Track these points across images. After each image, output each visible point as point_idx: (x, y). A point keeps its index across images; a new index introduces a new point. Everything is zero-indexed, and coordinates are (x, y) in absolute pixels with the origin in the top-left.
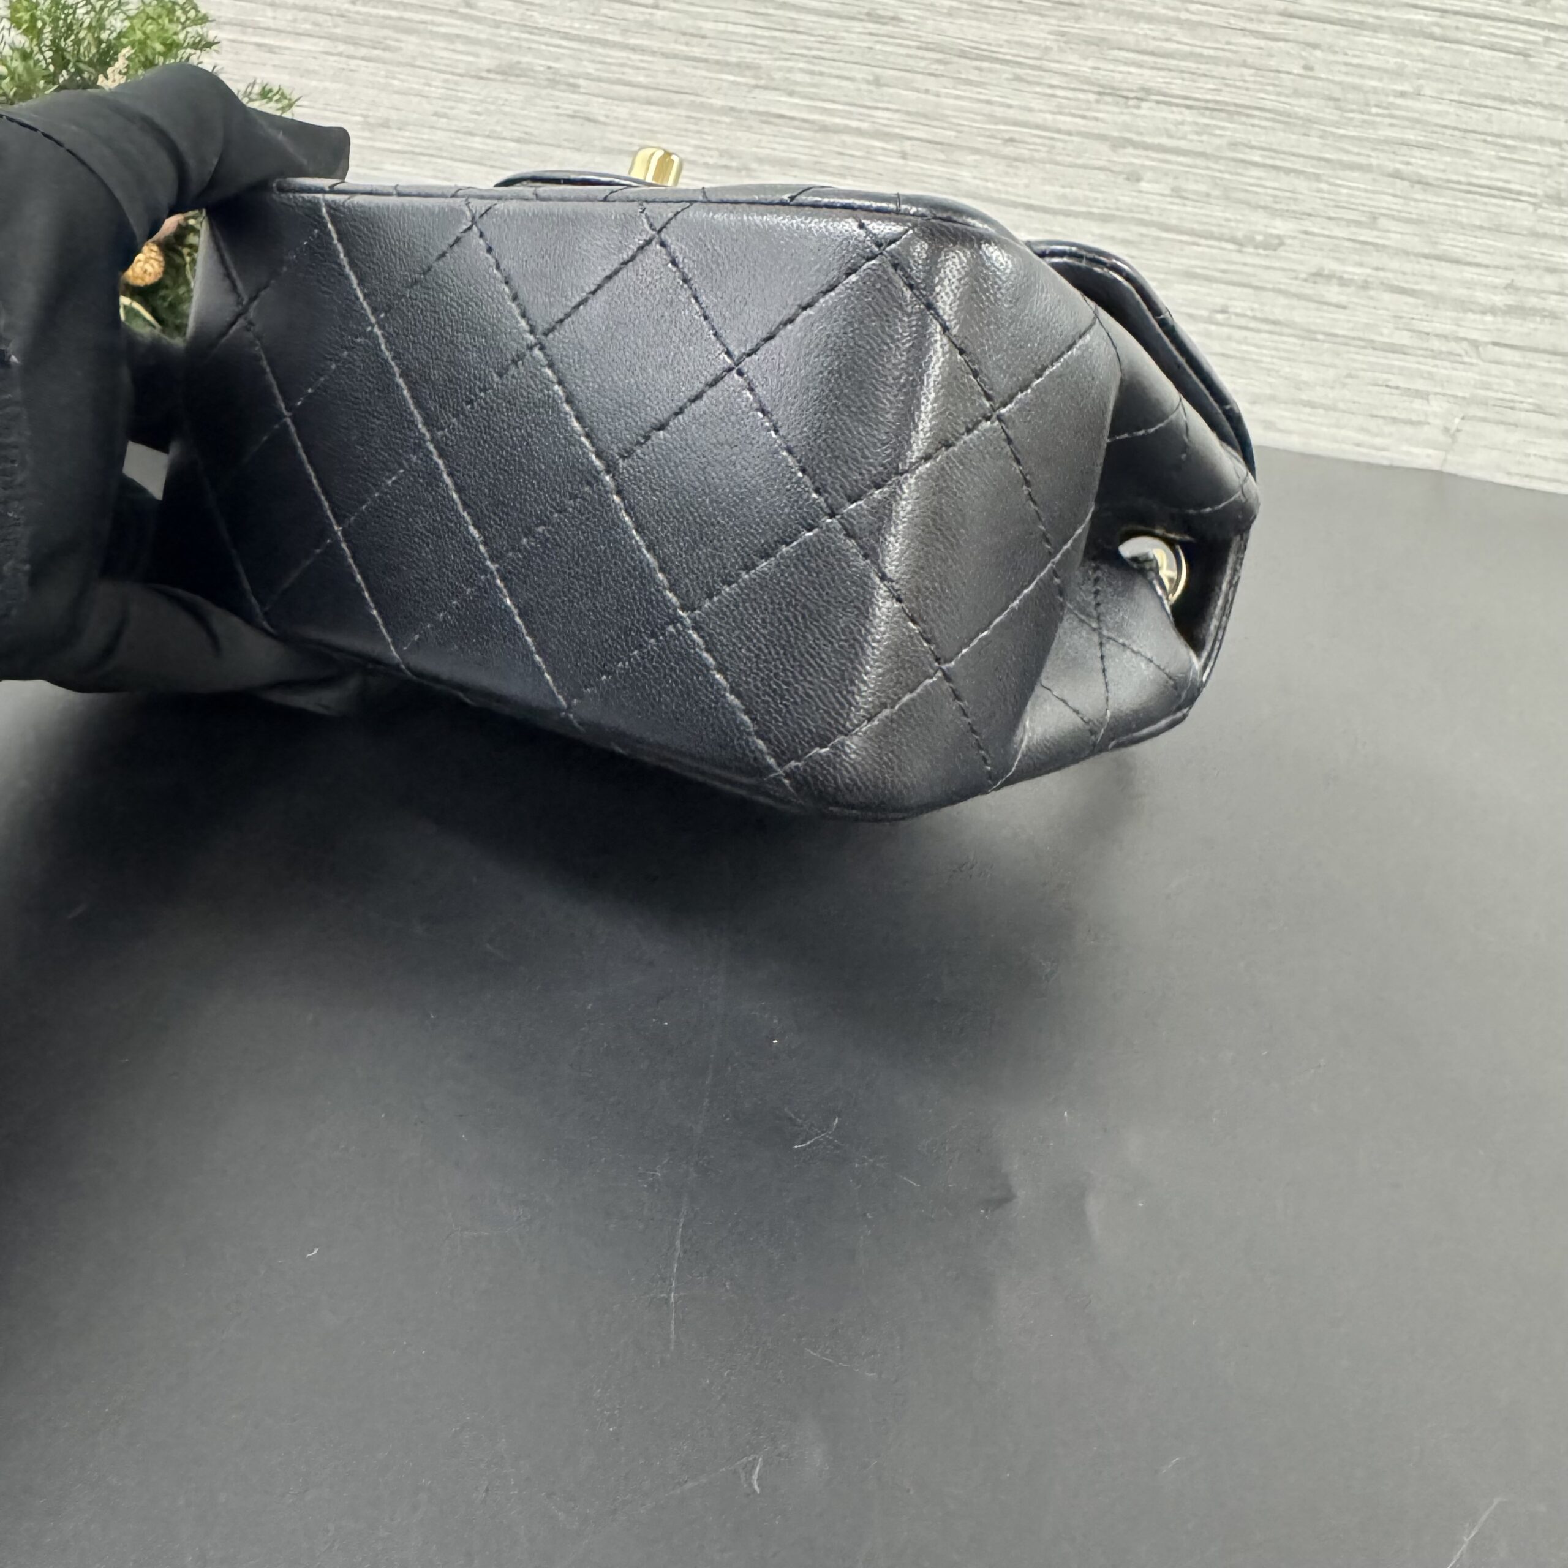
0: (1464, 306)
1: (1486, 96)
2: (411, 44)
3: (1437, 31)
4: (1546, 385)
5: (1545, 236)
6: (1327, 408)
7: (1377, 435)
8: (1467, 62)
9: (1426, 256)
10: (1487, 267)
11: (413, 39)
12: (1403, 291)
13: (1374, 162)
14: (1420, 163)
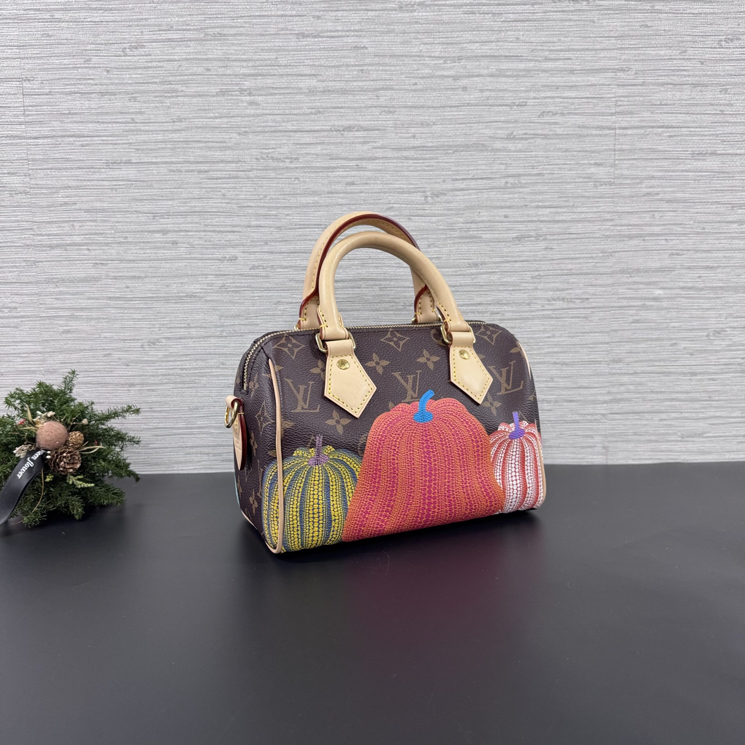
0: (594, 402)
1: (577, 333)
2: (204, 380)
3: (554, 316)
4: (634, 425)
5: (615, 374)
6: (556, 447)
7: (578, 454)
8: (567, 323)
9: (575, 388)
10: (598, 388)
11: (205, 378)
12: (571, 401)
13: (546, 360)
14: (563, 358)
